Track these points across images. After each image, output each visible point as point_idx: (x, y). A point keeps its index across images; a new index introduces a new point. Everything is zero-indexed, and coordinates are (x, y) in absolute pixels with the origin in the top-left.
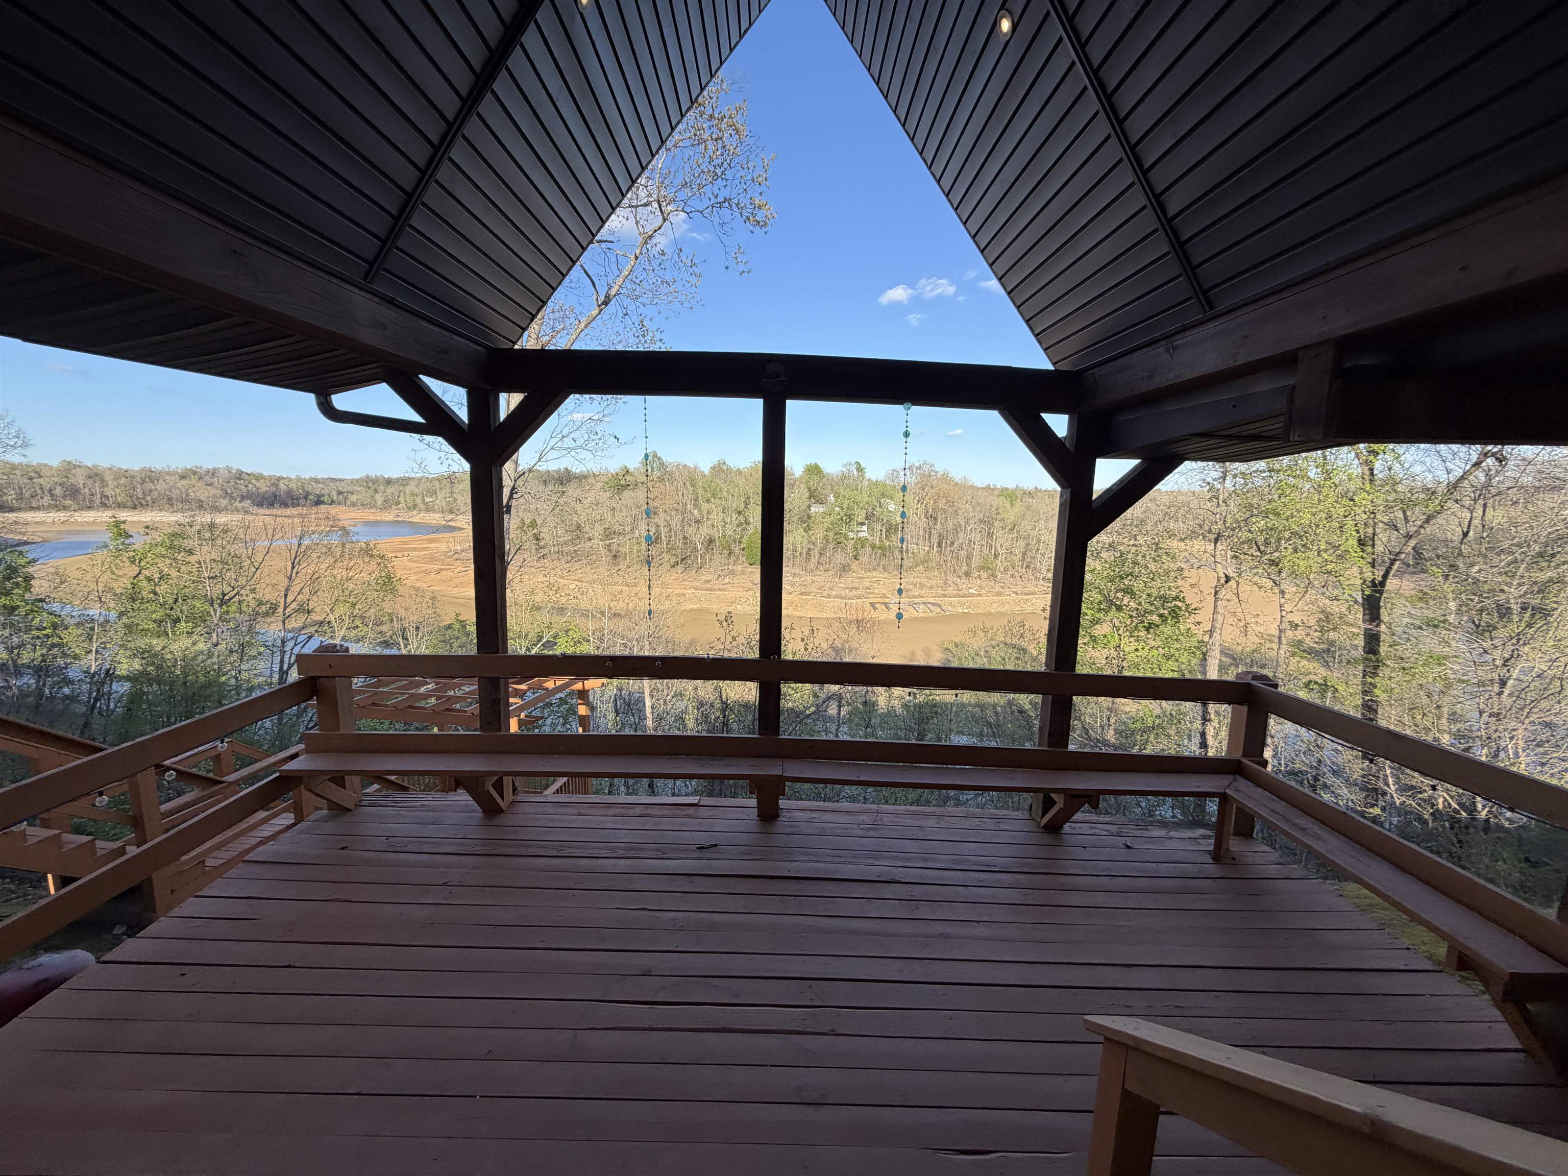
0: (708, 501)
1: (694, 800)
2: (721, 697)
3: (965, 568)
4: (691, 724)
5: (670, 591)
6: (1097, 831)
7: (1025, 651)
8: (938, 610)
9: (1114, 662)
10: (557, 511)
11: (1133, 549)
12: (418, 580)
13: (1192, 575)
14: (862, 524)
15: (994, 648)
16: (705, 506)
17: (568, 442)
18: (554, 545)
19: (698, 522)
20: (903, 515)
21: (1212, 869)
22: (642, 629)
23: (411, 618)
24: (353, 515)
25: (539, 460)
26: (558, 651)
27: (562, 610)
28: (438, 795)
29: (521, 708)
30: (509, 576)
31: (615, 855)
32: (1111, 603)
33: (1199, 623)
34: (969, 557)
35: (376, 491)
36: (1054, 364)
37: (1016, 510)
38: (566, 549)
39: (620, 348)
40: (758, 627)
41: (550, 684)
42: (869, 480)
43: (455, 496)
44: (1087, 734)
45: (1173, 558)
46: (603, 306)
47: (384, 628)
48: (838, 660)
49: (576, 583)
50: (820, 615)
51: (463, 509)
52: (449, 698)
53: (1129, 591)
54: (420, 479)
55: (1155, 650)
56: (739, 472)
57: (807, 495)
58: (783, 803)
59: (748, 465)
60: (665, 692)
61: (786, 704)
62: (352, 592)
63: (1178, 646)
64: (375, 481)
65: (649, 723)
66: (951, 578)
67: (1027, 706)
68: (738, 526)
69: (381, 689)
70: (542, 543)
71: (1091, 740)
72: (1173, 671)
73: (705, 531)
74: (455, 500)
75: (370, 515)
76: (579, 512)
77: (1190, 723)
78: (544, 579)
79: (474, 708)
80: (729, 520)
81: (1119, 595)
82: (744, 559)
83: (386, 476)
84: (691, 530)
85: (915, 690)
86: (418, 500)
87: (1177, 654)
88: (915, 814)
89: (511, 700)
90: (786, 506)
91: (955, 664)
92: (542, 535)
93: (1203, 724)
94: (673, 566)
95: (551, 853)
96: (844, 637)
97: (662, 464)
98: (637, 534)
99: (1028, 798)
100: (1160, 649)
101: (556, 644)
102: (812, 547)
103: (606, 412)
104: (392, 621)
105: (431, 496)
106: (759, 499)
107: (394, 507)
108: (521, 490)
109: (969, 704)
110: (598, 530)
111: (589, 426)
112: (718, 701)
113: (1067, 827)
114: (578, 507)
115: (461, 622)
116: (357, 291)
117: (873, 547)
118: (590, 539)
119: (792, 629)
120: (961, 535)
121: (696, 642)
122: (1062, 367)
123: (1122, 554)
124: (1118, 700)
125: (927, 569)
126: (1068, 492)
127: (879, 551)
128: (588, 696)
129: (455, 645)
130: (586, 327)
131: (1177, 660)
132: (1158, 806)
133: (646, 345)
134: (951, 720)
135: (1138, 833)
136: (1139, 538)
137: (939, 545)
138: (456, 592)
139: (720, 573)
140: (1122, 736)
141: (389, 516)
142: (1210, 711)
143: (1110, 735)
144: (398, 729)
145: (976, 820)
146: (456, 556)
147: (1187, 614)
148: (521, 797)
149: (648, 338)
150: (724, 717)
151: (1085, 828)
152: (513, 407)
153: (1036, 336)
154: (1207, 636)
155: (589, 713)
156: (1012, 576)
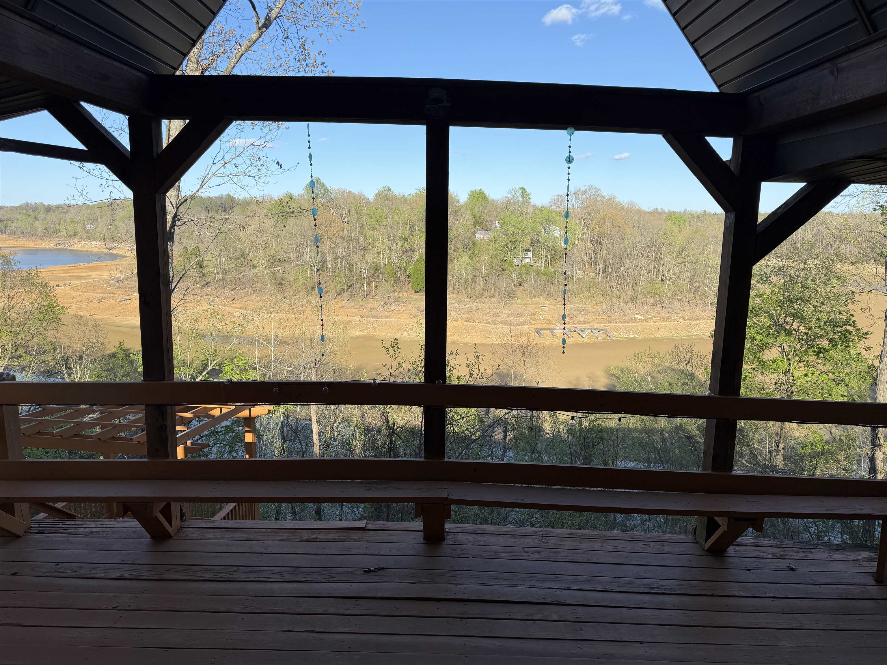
0: (373, 228)
1: (362, 524)
2: (388, 422)
3: (631, 294)
4: (357, 449)
5: (337, 318)
6: (762, 554)
7: (692, 376)
8: (604, 336)
9: (783, 387)
10: (219, 239)
11: (803, 274)
12: (80, 308)
13: (862, 299)
14: (528, 250)
15: (661, 373)
16: (370, 233)
17: (230, 169)
18: (218, 273)
19: (363, 249)
20: (566, 241)
21: (874, 590)
22: (309, 357)
23: (75, 347)
24: (14, 243)
25: (201, 187)
26: (224, 377)
27: (226, 338)
28: (107, 522)
29: (187, 436)
30: (173, 304)
31: (283, 579)
32: (780, 327)
33: (869, 348)
34: (635, 283)
35: (36, 219)
36: (719, 87)
37: (684, 234)
38: (230, 276)
39: (281, 73)
40: (423, 353)
41: (216, 411)
42: (534, 206)
43: (116, 223)
44: (755, 460)
45: (844, 281)
46: (264, 29)
47: (47, 357)
48: (503, 384)
49: (242, 311)
50: (485, 341)
51: (125, 237)
52: (115, 426)
53: (797, 315)
54: (80, 206)
55: (825, 375)
56: (404, 198)
57: (472, 222)
58: (448, 526)
59: (413, 192)
60: (333, 419)
61: (452, 429)
62: (14, 321)
63: (848, 370)
64: (35, 208)
65: (316, 449)
66: (616, 303)
67: (695, 432)
68: (403, 253)
69: (46, 418)
70: (205, 271)
71: (759, 466)
72: (842, 396)
73: (370, 258)
74: (116, 227)
75: (31, 243)
76: (243, 239)
77: (860, 448)
78: (208, 307)
79: (141, 436)
80: (394, 248)
81: (789, 319)
82: (410, 286)
83: (46, 204)
84: (356, 258)
85: (579, 415)
86: (79, 228)
87: (847, 379)
88: (580, 537)
89: (178, 428)
90: (451, 233)
91: (621, 388)
92: (205, 263)
93: (873, 449)
94: (339, 294)
95: (219, 578)
96: (509, 362)
97: (326, 191)
98: (302, 262)
99: (693, 520)
100: (830, 375)
101: (221, 372)
102: (477, 274)
103: (268, 138)
104: (55, 350)
105: (92, 224)
106: (423, 225)
107: (54, 235)
108: (184, 217)
109: (636, 430)
110: (261, 258)
111: (251, 151)
112: (385, 426)
113: (731, 550)
114: (242, 234)
115: (124, 350)
116: (18, 18)
117: (538, 273)
118: (255, 267)
119: (457, 354)
120: (627, 260)
121: (363, 369)
122: (728, 89)
123: (792, 278)
124: (787, 425)
125: (592, 295)
126: (733, 216)
127: (544, 277)
128: (255, 423)
129: (120, 374)
130: (246, 50)
131: (847, 385)
132: (826, 531)
133: (308, 69)
134: (617, 446)
135: (801, 555)
136: (809, 262)
137: (605, 271)
138: (119, 320)
139: (385, 300)
140: (791, 462)
141: (48, 244)
142: (879, 435)
143: (779, 461)
144: (64, 457)
145: (641, 544)
146: (118, 284)
147: (856, 338)
148: (189, 523)
149: (310, 61)
150: (391, 442)
151: (750, 551)
152: (174, 133)
153: (701, 58)
154: (878, 361)
155: (255, 440)
156: (680, 301)
